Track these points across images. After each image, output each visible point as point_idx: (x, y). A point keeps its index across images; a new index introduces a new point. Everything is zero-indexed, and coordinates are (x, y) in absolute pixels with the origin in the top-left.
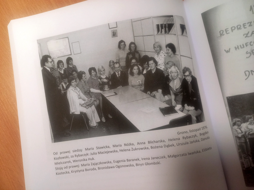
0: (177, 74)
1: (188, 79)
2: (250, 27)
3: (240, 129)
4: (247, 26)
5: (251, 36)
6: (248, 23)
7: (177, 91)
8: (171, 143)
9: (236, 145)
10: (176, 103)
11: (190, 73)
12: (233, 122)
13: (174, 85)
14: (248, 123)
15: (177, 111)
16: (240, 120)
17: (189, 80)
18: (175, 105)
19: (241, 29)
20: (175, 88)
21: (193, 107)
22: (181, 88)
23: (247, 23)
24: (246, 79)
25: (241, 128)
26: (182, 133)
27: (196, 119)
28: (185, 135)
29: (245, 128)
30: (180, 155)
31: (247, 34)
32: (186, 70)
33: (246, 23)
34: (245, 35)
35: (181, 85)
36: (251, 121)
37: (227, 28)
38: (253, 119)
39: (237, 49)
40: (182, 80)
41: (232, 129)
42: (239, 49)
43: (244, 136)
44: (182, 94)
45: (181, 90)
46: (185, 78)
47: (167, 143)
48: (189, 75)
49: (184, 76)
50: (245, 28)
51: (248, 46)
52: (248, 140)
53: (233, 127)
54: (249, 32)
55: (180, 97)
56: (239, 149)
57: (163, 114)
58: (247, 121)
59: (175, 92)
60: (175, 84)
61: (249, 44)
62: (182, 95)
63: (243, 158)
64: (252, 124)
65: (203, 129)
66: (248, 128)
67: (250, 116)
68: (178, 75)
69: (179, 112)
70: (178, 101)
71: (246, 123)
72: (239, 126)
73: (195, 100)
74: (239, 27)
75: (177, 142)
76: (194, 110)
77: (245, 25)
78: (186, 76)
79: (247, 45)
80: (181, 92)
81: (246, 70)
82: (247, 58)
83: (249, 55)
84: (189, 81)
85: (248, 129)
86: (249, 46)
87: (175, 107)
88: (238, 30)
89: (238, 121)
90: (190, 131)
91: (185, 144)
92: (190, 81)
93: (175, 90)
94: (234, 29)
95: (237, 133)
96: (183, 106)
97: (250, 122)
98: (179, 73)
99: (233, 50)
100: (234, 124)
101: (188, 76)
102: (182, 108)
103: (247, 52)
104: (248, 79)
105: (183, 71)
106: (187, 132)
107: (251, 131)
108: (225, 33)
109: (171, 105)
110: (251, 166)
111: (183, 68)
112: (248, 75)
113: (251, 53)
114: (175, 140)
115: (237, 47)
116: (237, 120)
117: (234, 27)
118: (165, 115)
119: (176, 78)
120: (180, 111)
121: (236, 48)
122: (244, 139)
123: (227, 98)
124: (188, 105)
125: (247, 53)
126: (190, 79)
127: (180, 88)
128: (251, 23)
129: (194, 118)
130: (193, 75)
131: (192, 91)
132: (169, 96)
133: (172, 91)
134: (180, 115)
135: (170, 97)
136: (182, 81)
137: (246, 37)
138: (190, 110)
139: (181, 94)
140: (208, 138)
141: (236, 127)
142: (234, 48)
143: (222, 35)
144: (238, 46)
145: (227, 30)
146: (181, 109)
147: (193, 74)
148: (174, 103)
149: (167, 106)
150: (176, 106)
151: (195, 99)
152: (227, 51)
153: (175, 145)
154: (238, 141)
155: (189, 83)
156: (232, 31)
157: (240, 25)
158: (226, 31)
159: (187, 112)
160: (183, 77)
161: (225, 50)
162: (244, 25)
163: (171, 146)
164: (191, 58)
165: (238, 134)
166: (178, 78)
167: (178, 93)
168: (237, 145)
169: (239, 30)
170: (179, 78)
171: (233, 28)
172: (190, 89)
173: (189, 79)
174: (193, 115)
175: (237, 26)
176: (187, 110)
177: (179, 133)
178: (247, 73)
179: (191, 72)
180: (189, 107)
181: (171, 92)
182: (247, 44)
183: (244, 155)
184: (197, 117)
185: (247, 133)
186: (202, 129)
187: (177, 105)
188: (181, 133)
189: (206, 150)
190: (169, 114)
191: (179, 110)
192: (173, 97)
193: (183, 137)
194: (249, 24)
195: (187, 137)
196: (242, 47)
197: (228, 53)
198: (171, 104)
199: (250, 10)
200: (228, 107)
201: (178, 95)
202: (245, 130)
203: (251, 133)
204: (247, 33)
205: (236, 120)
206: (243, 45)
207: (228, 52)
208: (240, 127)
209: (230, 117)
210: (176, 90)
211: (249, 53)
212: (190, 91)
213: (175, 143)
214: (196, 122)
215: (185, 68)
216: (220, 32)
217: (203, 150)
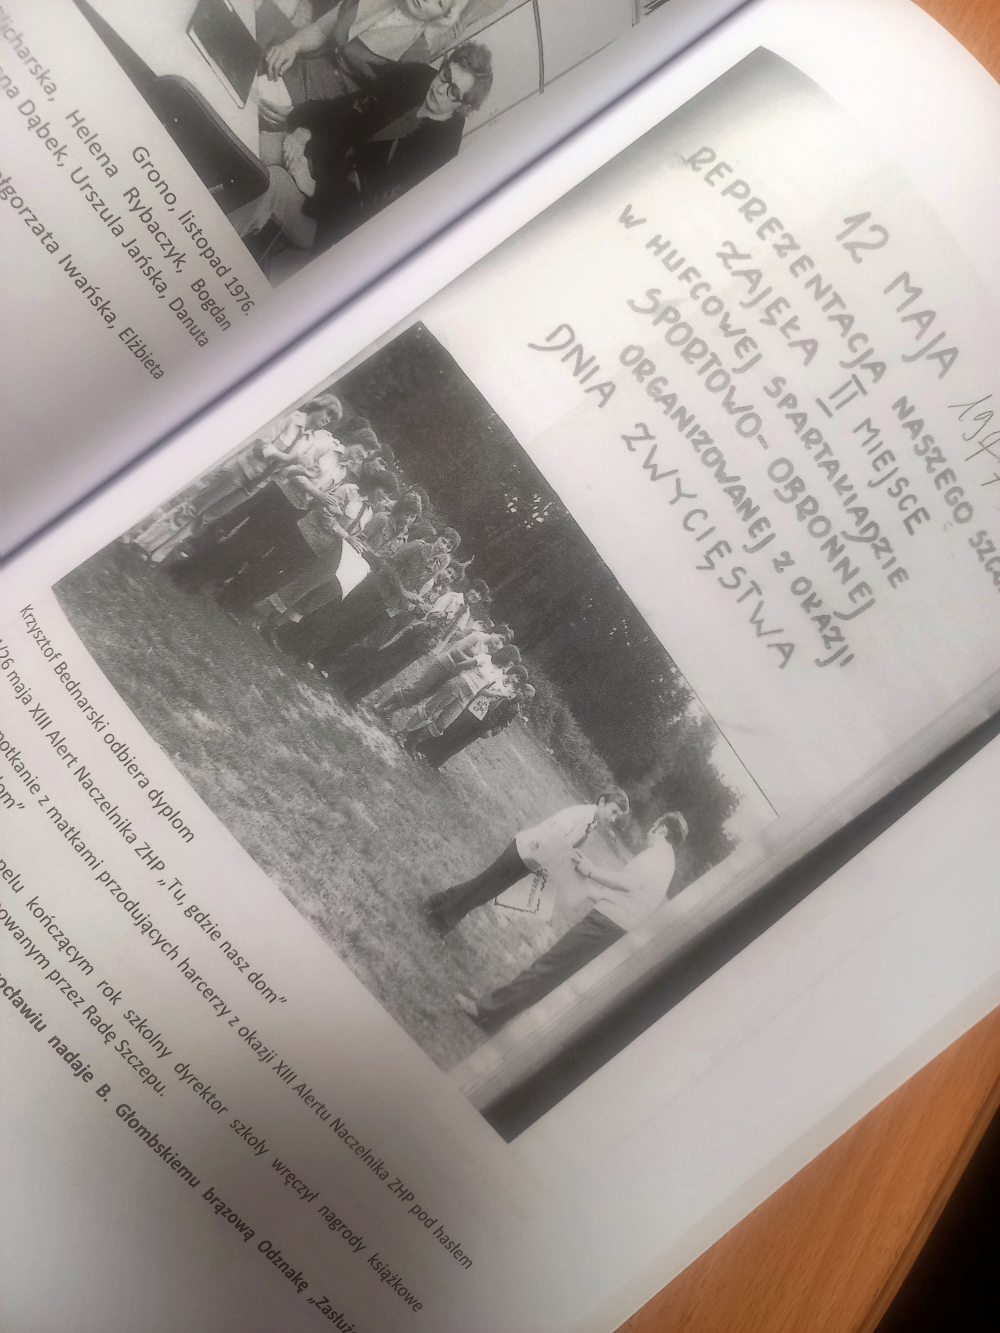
0: (437, 10)
1: (439, 98)
2: (775, 251)
3: (299, 436)
4: (775, 237)
5: (734, 274)
6: (786, 236)
7: (351, 50)
8: (63, 132)
9: (221, 462)
10: (288, 70)
11: (472, 101)
12: (318, 400)
13: (374, 18)
14: (341, 448)
15: (252, 93)
16: (340, 415)
17: (432, 105)
18: (277, 66)
19: (751, 220)
20: (364, 25)
21: (314, 182)
22: (373, 66)
23: (785, 231)
24: (532, 346)
25: (305, 437)
26: (154, 176)
27: (261, 227)
28: (150, 196)
29: (312, 452)
30: (27, 215)
31: (736, 255)
32: (476, 65)
33: (781, 227)
34: (728, 250)
35: (390, 62)
36: (354, 456)
37: (731, 165)
38: (366, 456)
39: (654, 249)
40: (421, 61)
41: (287, 412)
42: (656, 253)
43: (274, 463)
44: (353, 88)
45: (368, 72)
46: (433, 73)
47: (51, 112)
48: (458, 100)
49: (445, 65)
50: (760, 234)
51: (684, 281)
52: (263, 485)
53: (297, 412)
54: (748, 257)
55: (329, 85)
56: (204, 479)
57: (195, 15)
58: (347, 442)
59: (339, 38)
60: (381, 25)
61: (695, 280)
62: (345, 89)
63: (175, 510)
64: (342, 463)
65: (232, 288)
66: (321, 460)
67: (376, 440)
68: (432, 20)
69: (252, 107)
70: (305, 76)
71: (338, 442)
72: (314, 425)
73: (353, 185)
74: (756, 207)
75: (92, 167)
76: (302, 199)
77: (773, 231)
78: (448, 79)
79: (685, 276)
80: (357, 76)
81: (573, 328)
82: (631, 303)
83: (648, 304)
84: (427, 107)
85: (316, 461)
86: (687, 287)
87: (264, 70)
88: (740, 210)
89: (332, 413)
90: (186, 218)
91: (105, 215)
92: (432, 111)
93: (351, 36)
94: (737, 195)
95: (278, 437)
96: (293, 121)
97: (350, 452)
98: (444, 21)
99: (643, 234)
100: (311, 408)
101: (453, 88)
102: (280, 118)
103: (658, 291)
104: (535, 351)
105: (463, 48)
106: (170, 199)
107: (309, 477)
108: (707, 168)
109: (263, 46)
110: (153, 552)
111: (479, 40)
112: (556, 342)
113: (660, 311)
114: (94, 147)
115: (662, 242)
116: (333, 407)
117: (748, 191)
118: (192, 33)
119: (415, 17)
120: (260, 109)
121: (654, 242)
122: (261, 470)
123: (420, 324)
124: (310, 150)
125: (652, 293)
126: (441, 112)
127: (372, 59)
128: (794, 246)
129: (261, 213)
130: (469, 124)
131: (387, 144)
132: (307, 12)
133: (340, 16)
134: (240, 120)
135: (303, 21)
136: (413, 59)
137: (721, 255)
138: (287, 169)
139: (345, 78)
140: (202, 338)
141: (302, 419)
142: (653, 236)
143: (693, 162)
144: (668, 244)
145: (723, 170)
146: (274, 115)
147: (472, 120)
148: (283, 55)
149: (250, 24)
150: (275, 80)
151: (356, 179)
152: (629, 214)
153: (71, 162)
154: (242, 458)
155: (421, 113)
156: (724, 193)
157: (764, 209)
158: (716, 170)
159: (272, 156)
160: (435, 58)
161: (629, 207)
162: (772, 224)
163: (51, 142)
164: (542, 85)
165: (273, 442)
166: (419, 30)
167: (346, 58)
168: (222, 465)
169: (743, 214)
170: (423, 35)
171: (740, 189)
172: (393, 131)
173: (439, 105)
174: (273, 199)
175: (756, 200)
176: (283, 153)
177: (140, 155)
178: (564, 336)
179: (477, 108)
180: (305, 160)
181: (332, 15)
182: (691, 275)
183: (188, 508)
184: (272, 227)
185: (293, 467)
186: (228, 286)
187: (280, 80)
188: (149, 168)
189: (135, 349)
190: (211, 55)
191: (265, 107)
192: (311, 37)
193: (134, 193)
194: (786, 242)
195: (146, 214)
196: (672, 262)
197: (623, 225)
198: (270, 45)
199: (847, 220)
200: (376, 349)
201: (336, 66)
202: (305, 453)
203: (303, 479)
204: (741, 250)
205: (332, 403)
206: (682, 261)
207: (627, 219)
208: (309, 432)
209: (334, 380)
210: (356, 40)
211: (656, 301)
212: (383, 134)
213: (78, 154)
214: (246, 231)
215: (485, 55)
216: (705, 149)
217: (125, 332)
